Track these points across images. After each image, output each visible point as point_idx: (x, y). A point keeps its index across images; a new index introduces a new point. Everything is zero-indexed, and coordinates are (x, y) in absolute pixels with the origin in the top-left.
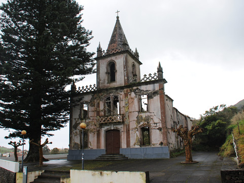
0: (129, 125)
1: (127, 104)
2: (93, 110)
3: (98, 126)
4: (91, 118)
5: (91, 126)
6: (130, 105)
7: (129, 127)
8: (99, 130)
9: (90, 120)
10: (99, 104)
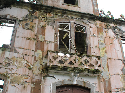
0: (109, 81)
1: (102, 44)
2: (29, 37)
3: (37, 72)
4: (21, 51)
5: (18, 68)
6: (109, 48)
7: (110, 84)
8: (40, 81)
9: (16, 55)
10: (43, 28)
